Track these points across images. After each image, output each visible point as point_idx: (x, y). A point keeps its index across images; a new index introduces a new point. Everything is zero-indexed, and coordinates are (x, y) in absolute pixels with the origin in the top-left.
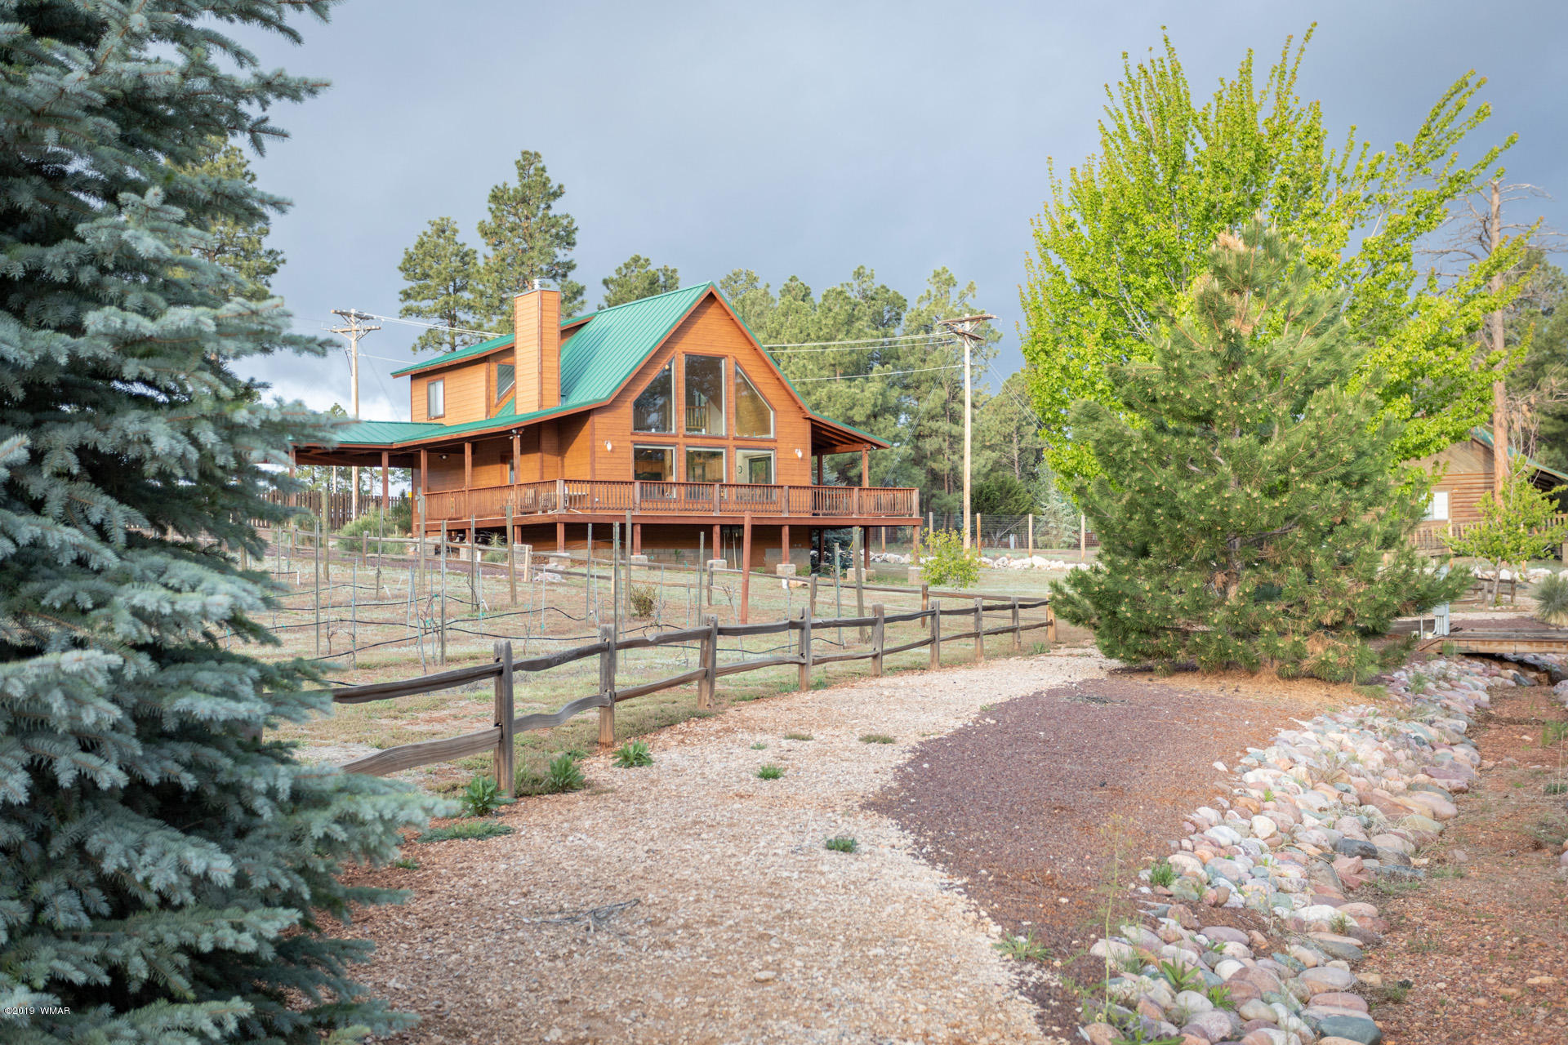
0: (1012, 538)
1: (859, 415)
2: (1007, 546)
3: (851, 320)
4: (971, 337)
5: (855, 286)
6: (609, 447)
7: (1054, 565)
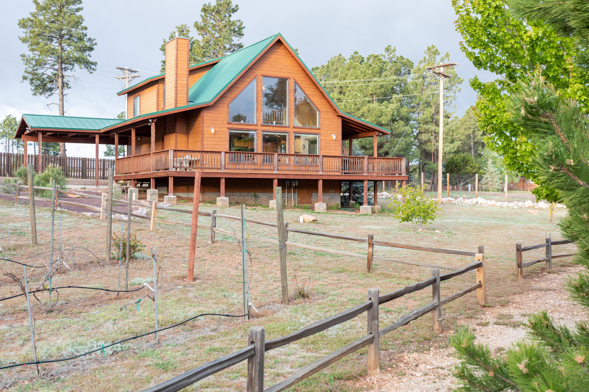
0: (469, 186)
1: (384, 120)
2: (467, 190)
3: (381, 72)
4: (443, 75)
5: (386, 56)
6: (213, 131)
7: (490, 203)
